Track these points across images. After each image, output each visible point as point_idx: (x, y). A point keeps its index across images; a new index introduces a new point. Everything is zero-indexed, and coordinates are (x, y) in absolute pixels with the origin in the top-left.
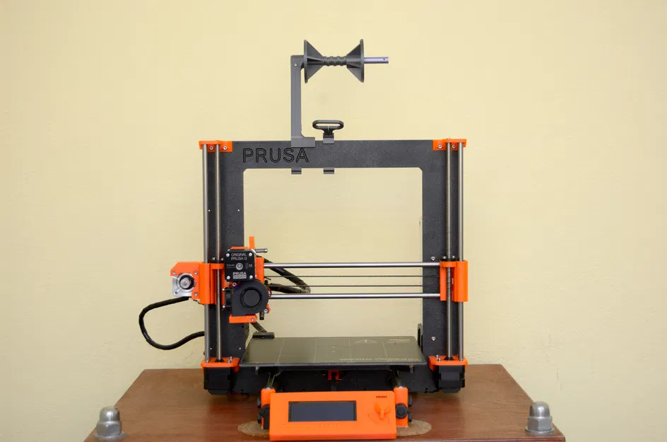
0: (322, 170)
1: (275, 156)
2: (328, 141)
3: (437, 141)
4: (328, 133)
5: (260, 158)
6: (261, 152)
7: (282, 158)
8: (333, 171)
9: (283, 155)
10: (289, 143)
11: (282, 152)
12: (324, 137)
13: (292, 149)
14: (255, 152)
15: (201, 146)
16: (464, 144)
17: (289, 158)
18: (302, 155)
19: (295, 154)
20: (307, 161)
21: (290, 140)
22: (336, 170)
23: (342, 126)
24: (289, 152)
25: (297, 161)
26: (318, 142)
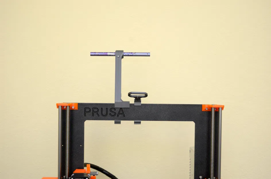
0: (133, 121)
1: (104, 112)
2: (137, 104)
3: (205, 105)
4: (138, 99)
5: (95, 114)
6: (95, 110)
7: (108, 114)
8: (140, 122)
9: (109, 112)
10: (113, 104)
11: (109, 110)
12: (135, 102)
13: (115, 109)
14: (92, 110)
15: (58, 107)
16: (222, 108)
17: (113, 114)
18: (121, 112)
19: (117, 111)
20: (124, 116)
21: (114, 103)
22: (142, 122)
23: (146, 95)
24: (113, 110)
25: (118, 116)
26: (131, 105)
